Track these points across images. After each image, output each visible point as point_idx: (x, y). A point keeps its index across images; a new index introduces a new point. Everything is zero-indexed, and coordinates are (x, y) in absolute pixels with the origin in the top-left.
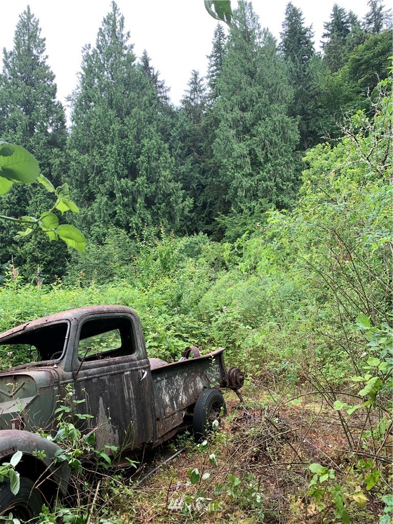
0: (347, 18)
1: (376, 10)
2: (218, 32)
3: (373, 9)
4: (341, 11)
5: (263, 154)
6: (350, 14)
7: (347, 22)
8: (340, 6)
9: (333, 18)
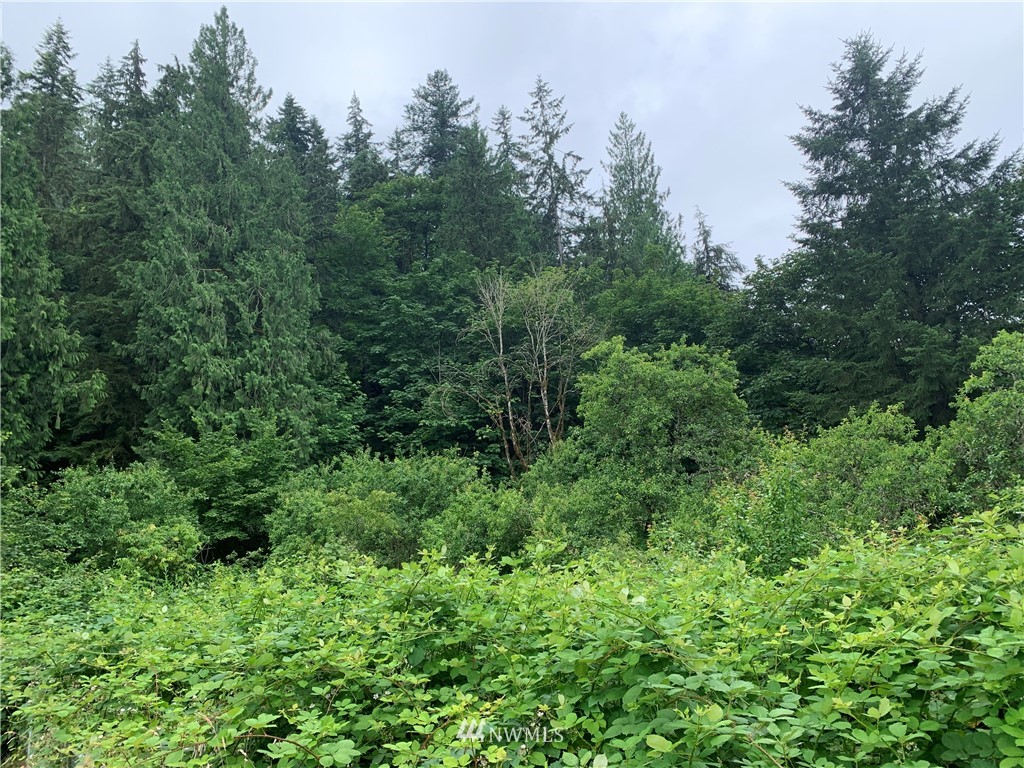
0: (307, 125)
1: (360, 135)
2: (55, 38)
3: (355, 131)
4: (299, 110)
5: (253, 318)
6: (314, 123)
7: (306, 133)
8: (299, 102)
9: (283, 117)
